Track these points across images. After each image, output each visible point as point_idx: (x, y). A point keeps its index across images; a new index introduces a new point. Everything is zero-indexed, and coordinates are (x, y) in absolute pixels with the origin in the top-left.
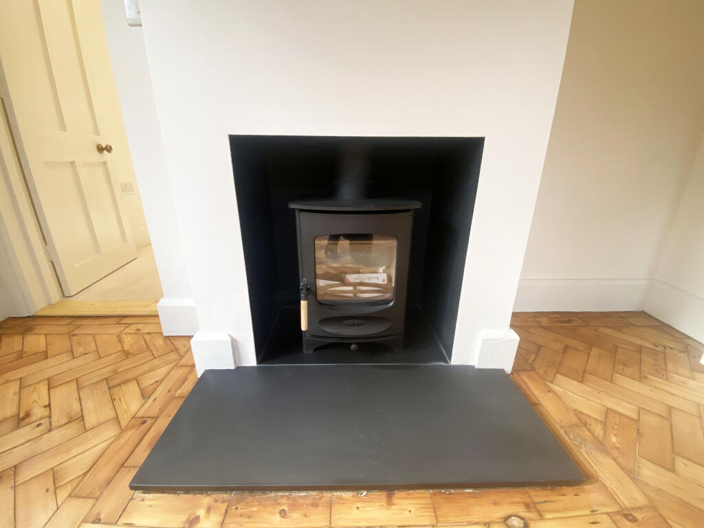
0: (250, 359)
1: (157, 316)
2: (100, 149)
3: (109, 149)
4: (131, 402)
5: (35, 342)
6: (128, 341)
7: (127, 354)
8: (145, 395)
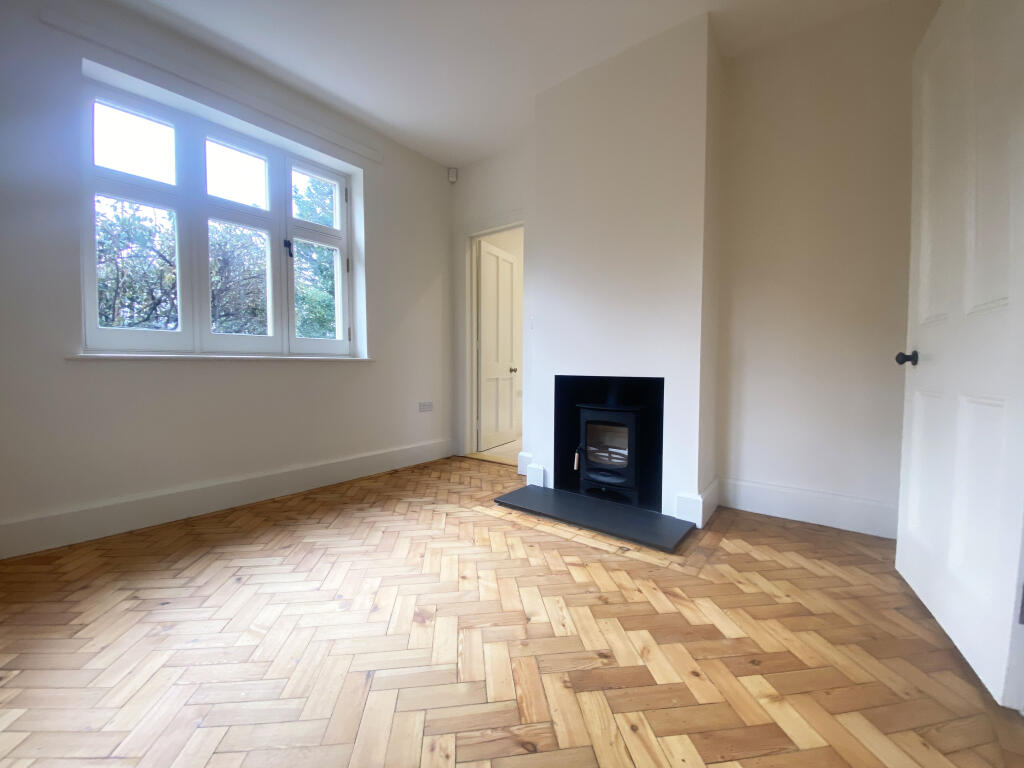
0: (551, 485)
1: (516, 466)
2: (511, 370)
3: (515, 370)
4: (499, 488)
5: (465, 465)
6: (502, 472)
7: (501, 476)
8: (504, 488)
